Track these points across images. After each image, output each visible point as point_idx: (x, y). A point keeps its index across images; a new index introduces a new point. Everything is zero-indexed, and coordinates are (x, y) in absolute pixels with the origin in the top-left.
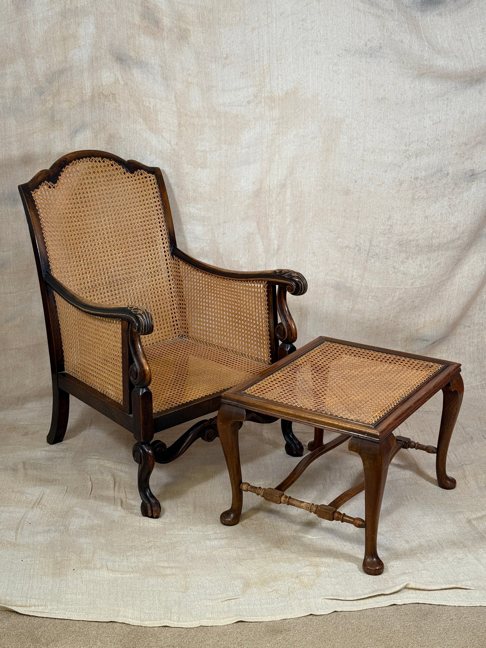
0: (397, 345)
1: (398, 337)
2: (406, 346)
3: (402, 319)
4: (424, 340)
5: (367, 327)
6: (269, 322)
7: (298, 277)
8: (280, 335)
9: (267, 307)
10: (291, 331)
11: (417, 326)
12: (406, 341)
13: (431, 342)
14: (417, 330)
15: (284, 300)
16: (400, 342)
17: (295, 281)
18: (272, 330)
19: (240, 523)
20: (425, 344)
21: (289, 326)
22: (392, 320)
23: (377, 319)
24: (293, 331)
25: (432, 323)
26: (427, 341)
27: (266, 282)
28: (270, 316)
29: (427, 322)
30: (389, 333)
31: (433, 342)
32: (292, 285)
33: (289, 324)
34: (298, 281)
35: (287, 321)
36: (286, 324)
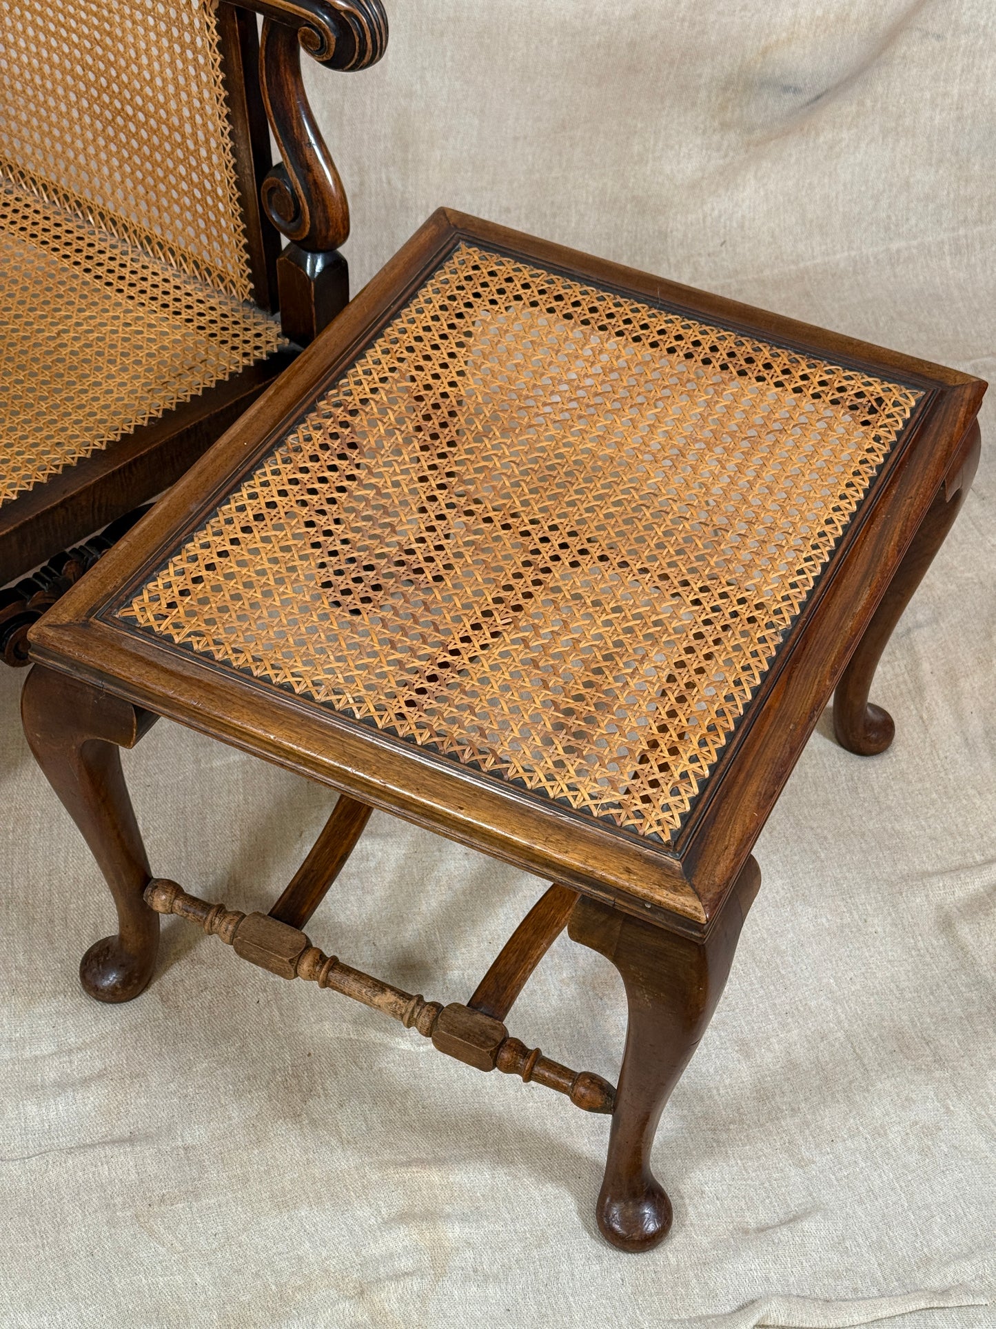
0: (694, 104)
1: (700, 76)
2: (723, 108)
3: (719, 13)
4: (786, 89)
5: (599, 46)
6: (234, 151)
8: (283, 217)
9: (224, 94)
10: (325, 207)
11: (768, 36)
12: (725, 89)
13: (807, 97)
14: (765, 52)
15: (290, 79)
16: (703, 94)
17: (333, 10)
18: (251, 185)
19: (155, 986)
20: (789, 101)
21: (314, 186)
22: (683, 20)
23: (635, 17)
24: (334, 211)
25: (817, 26)
26: (797, 90)
28: (239, 132)
29: (803, 21)
30: (672, 63)
31: (813, 96)
32: (320, 24)
33: (315, 182)
34: (347, 12)
35: (306, 168)
36: (304, 180)
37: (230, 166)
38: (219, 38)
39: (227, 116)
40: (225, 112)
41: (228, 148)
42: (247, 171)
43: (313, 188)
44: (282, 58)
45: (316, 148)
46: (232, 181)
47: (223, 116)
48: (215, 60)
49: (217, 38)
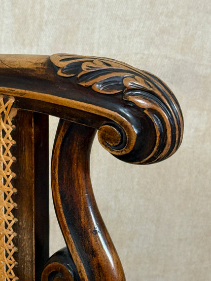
6: (16, 242)
7: (148, 94)
15: (80, 174)
17: (135, 108)
27: (12, 101)
32: (122, 122)
33: (99, 266)
34: (150, 110)
35: (91, 253)
36: (88, 264)
37: (11, 254)
38: (14, 142)
39: (14, 211)
40: (12, 207)
41: (10, 239)
42: (28, 258)
43: (96, 271)
44: (75, 156)
45: (99, 235)
46: (11, 268)
47: (9, 210)
48: (8, 162)
49: (12, 143)
